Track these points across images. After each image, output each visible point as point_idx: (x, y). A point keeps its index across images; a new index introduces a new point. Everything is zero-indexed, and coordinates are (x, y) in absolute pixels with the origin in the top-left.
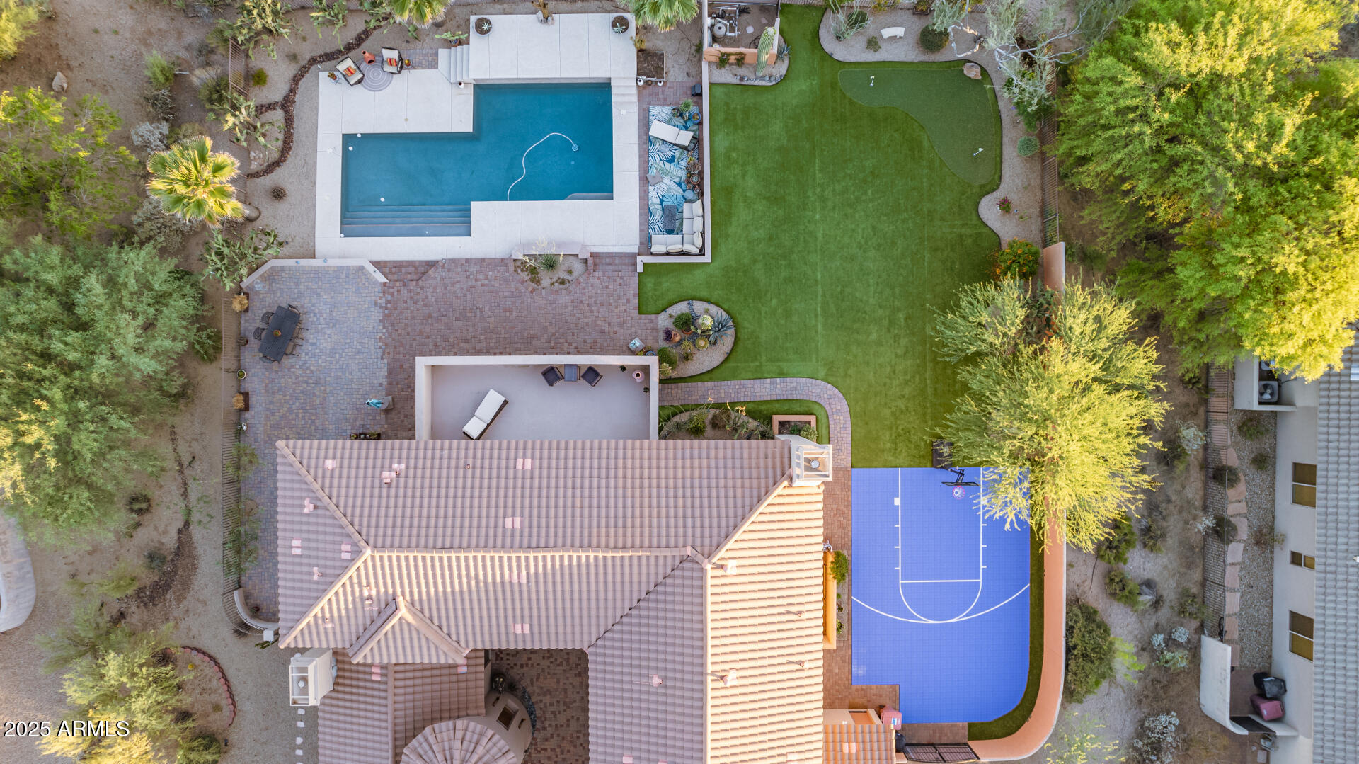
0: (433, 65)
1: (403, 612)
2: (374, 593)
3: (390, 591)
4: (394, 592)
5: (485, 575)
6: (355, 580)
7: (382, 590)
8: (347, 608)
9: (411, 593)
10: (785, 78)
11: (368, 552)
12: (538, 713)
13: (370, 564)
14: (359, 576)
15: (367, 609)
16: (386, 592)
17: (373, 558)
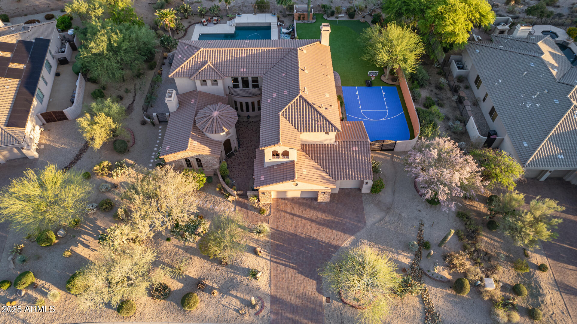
0: (226, 23)
1: (209, 63)
2: (201, 60)
3: (206, 60)
4: (207, 60)
5: (234, 55)
6: (197, 57)
7: (204, 60)
8: (192, 65)
9: (212, 60)
10: (314, 22)
11: (202, 49)
12: (241, 143)
13: (202, 52)
14: (198, 56)
15: (198, 65)
16: (205, 60)
17: (203, 50)
